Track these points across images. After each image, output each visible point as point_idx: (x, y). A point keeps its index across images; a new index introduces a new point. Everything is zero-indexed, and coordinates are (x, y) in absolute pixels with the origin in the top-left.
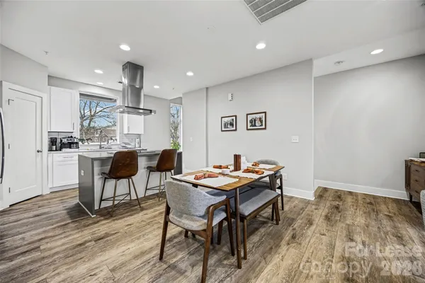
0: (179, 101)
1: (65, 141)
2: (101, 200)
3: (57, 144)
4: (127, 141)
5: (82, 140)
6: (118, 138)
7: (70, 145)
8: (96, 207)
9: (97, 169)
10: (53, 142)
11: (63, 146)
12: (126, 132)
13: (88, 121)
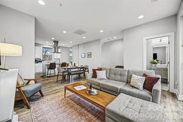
0: (71, 48)
1: (39, 60)
2: (48, 74)
3: (37, 61)
4: (56, 61)
5: (43, 60)
6: (53, 59)
7: (40, 62)
8: (46, 76)
9: (46, 67)
10: (36, 61)
11: (38, 62)
12: (55, 58)
13: (44, 53)
